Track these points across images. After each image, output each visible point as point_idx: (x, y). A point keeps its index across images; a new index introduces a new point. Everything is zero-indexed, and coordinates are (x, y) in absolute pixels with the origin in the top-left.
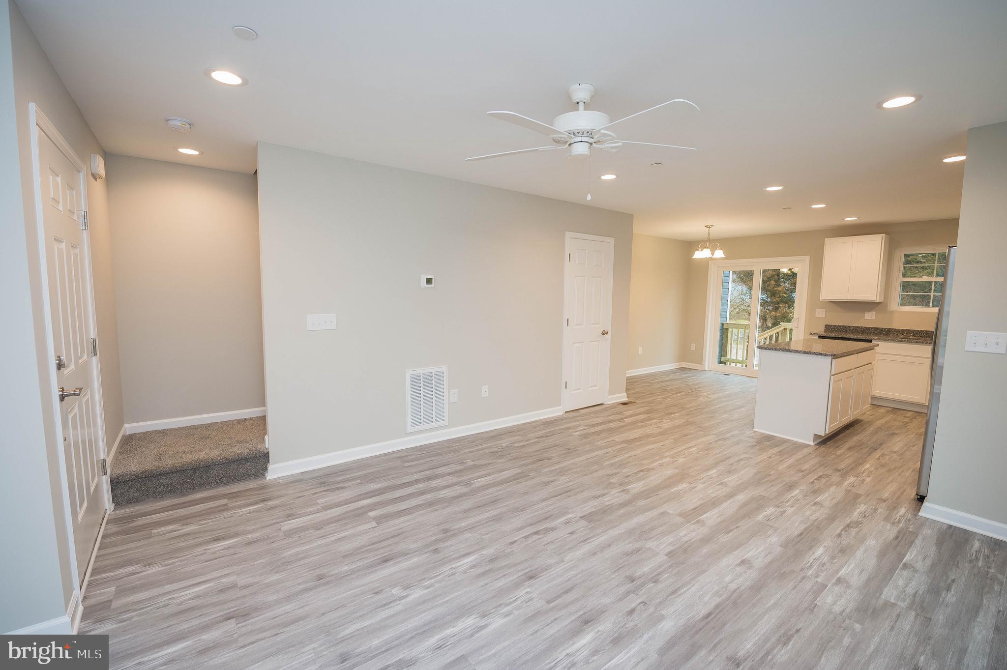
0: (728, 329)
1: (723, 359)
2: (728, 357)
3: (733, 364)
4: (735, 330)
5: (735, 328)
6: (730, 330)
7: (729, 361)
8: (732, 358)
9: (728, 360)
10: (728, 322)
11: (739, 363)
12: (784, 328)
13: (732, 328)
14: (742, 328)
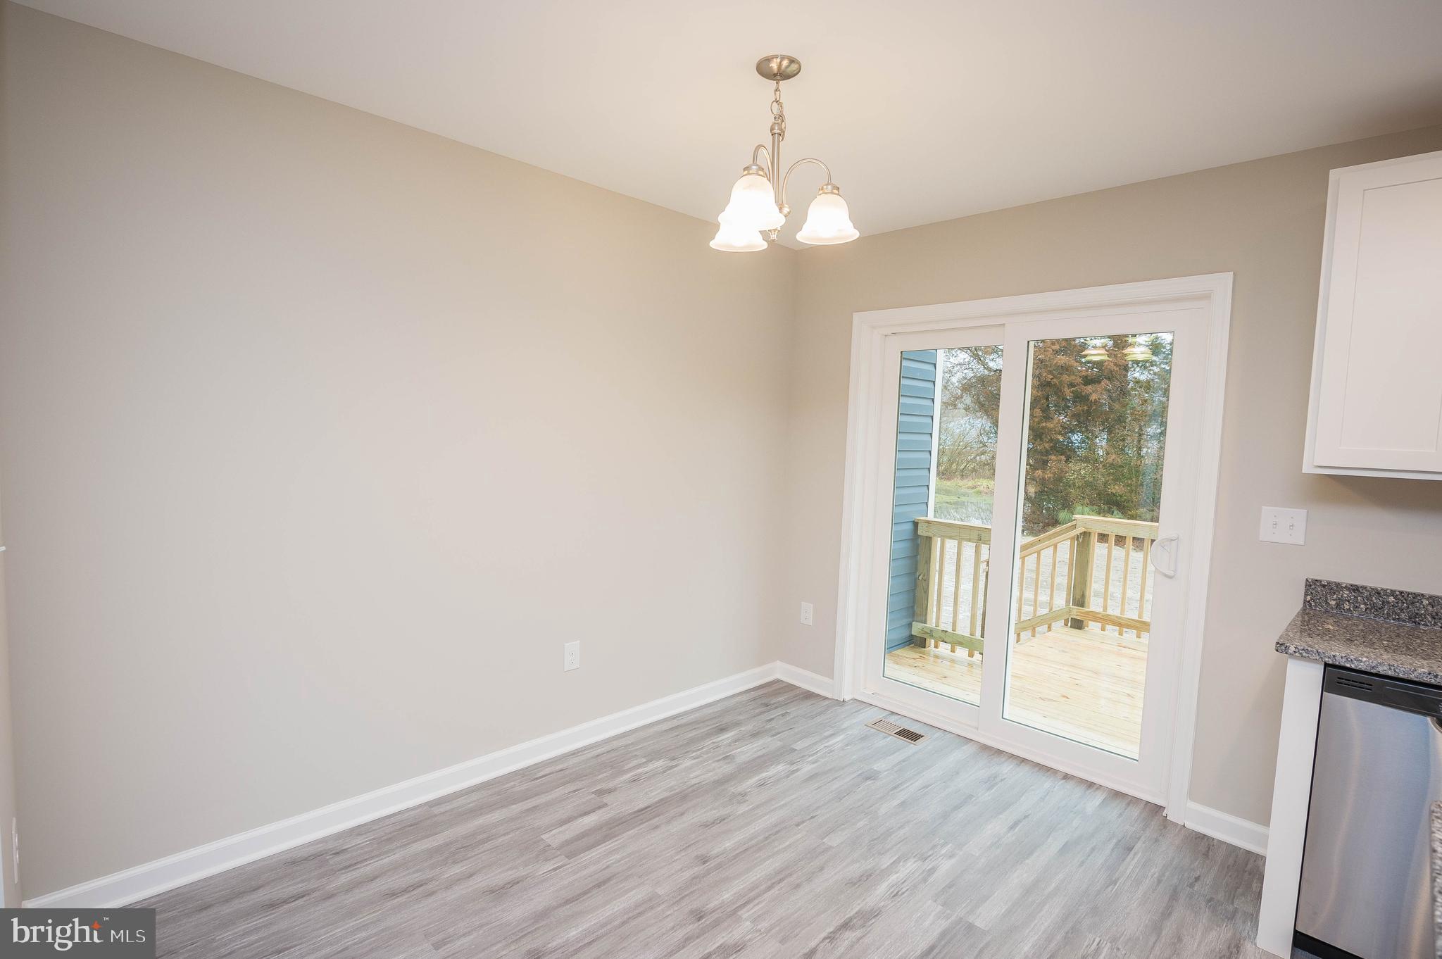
0: (929, 539)
1: (917, 629)
2: (931, 623)
3: (944, 649)
4: (951, 545)
5: (951, 538)
6: (937, 542)
7: (932, 636)
8: (942, 627)
9: (931, 633)
10: (931, 517)
11: (960, 644)
12: (1083, 530)
13: (943, 538)
14: (970, 540)
